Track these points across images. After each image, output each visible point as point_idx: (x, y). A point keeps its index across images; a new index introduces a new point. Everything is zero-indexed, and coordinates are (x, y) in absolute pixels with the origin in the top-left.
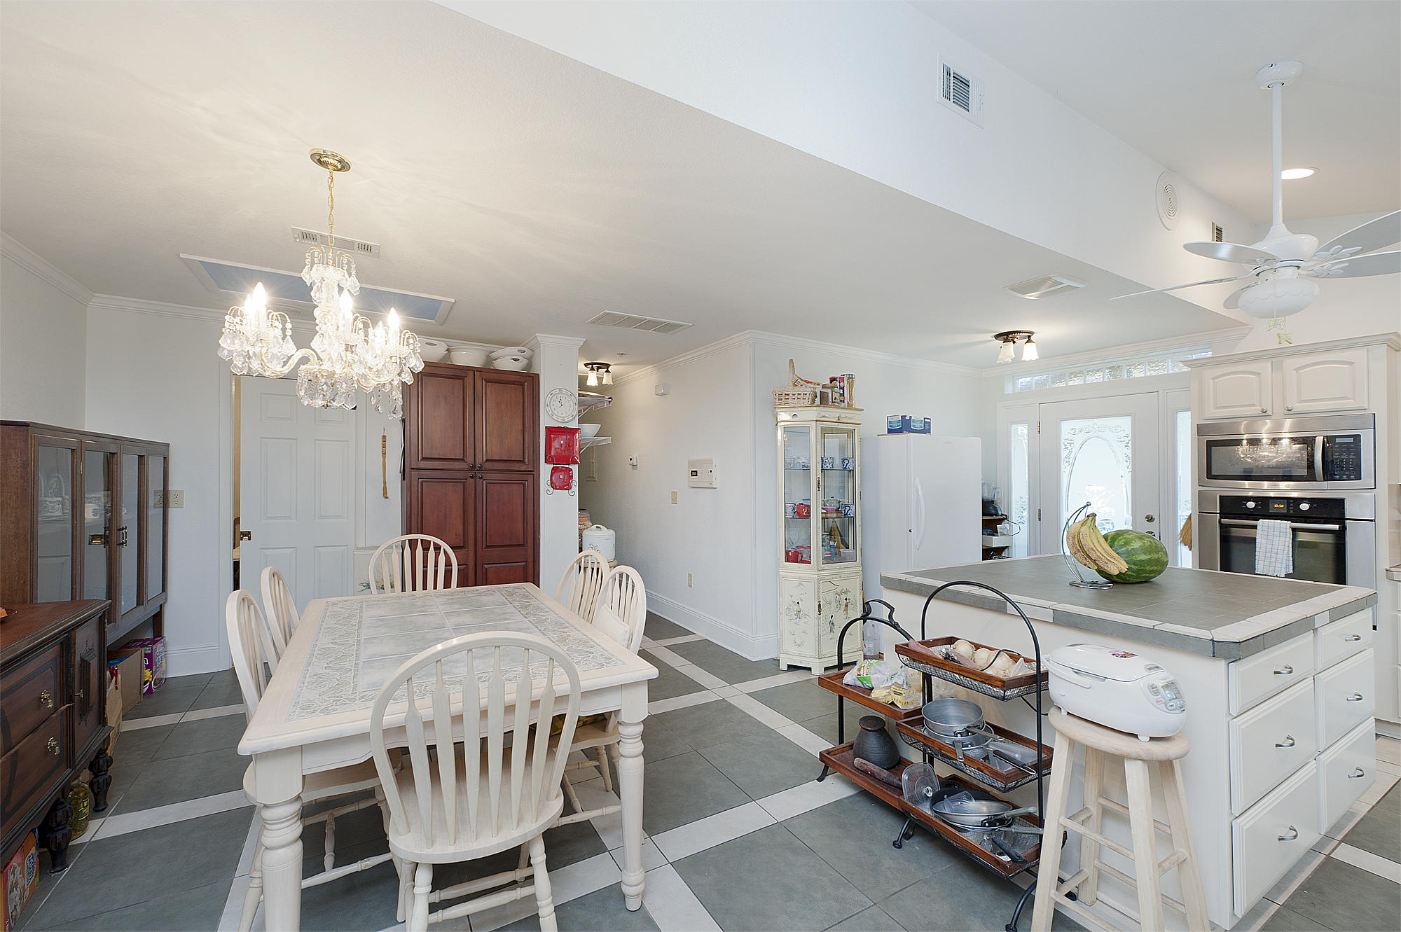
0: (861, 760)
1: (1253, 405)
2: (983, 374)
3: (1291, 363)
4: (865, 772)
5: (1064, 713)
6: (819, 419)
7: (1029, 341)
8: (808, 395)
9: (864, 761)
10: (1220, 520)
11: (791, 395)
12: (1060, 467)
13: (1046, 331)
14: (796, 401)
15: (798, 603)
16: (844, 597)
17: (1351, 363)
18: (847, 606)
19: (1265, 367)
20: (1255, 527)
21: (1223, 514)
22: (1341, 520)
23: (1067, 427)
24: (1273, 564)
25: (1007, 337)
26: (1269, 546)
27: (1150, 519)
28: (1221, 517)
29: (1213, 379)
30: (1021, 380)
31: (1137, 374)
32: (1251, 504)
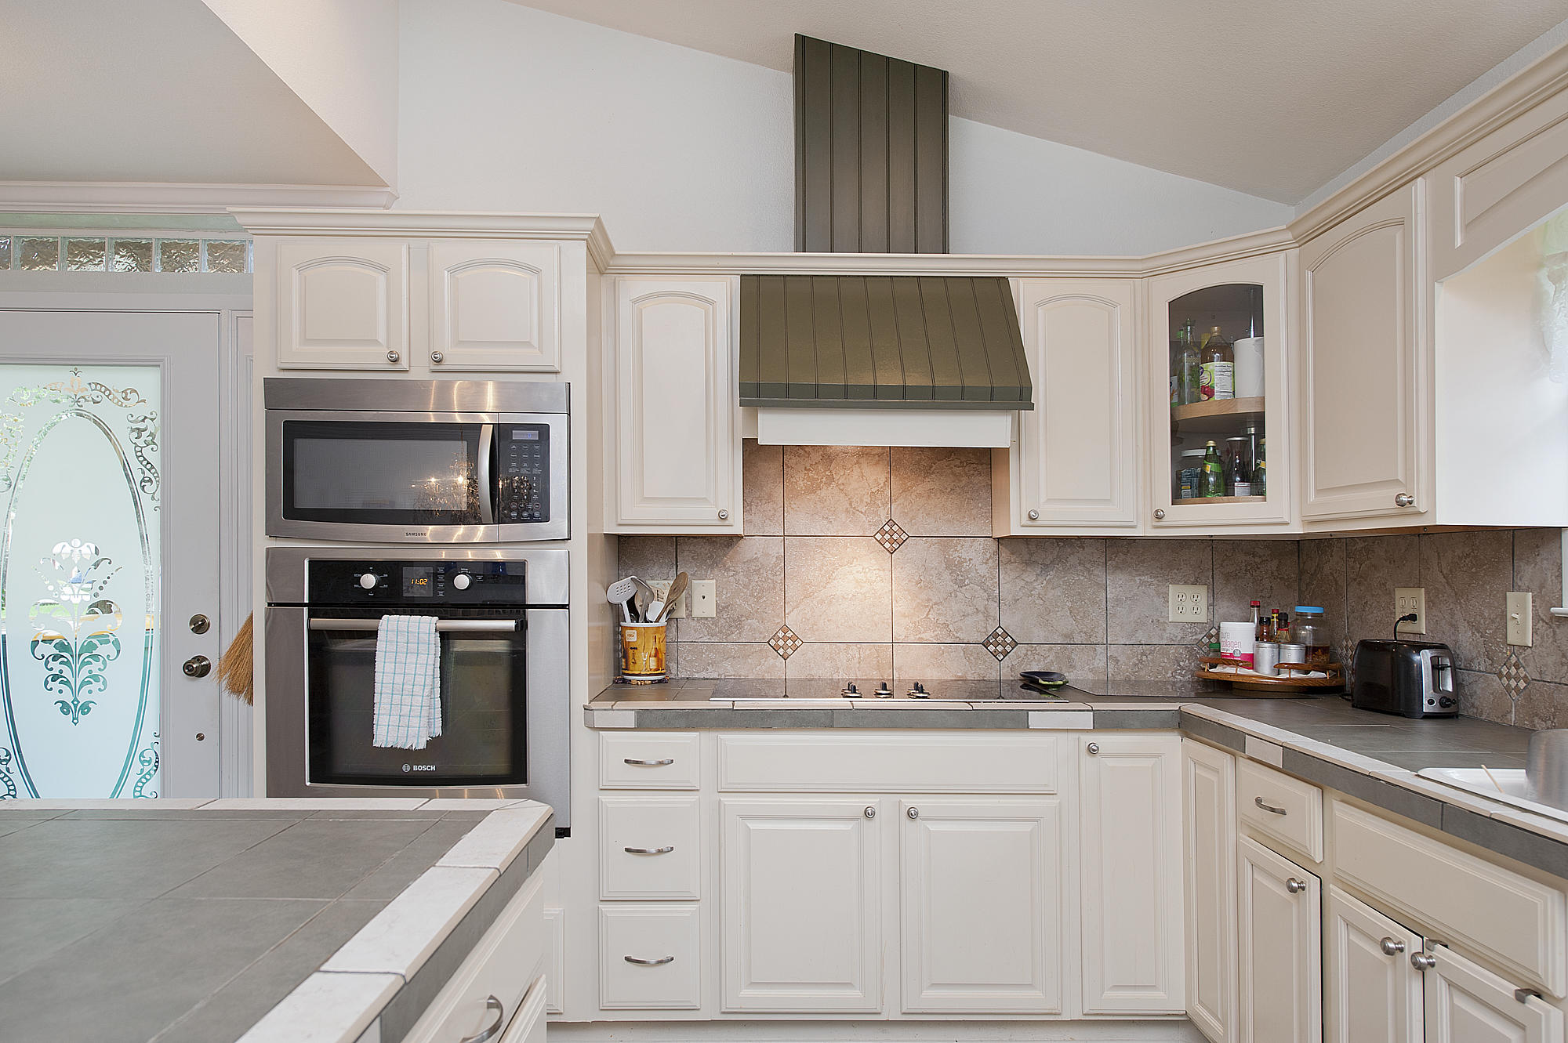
3: (441, 254)
10: (311, 624)
17: (536, 273)
19: (397, 255)
20: (373, 634)
21: (317, 608)
22: (518, 608)
24: (404, 721)
26: (399, 679)
28: (311, 615)
29: (302, 271)
32: (369, 581)
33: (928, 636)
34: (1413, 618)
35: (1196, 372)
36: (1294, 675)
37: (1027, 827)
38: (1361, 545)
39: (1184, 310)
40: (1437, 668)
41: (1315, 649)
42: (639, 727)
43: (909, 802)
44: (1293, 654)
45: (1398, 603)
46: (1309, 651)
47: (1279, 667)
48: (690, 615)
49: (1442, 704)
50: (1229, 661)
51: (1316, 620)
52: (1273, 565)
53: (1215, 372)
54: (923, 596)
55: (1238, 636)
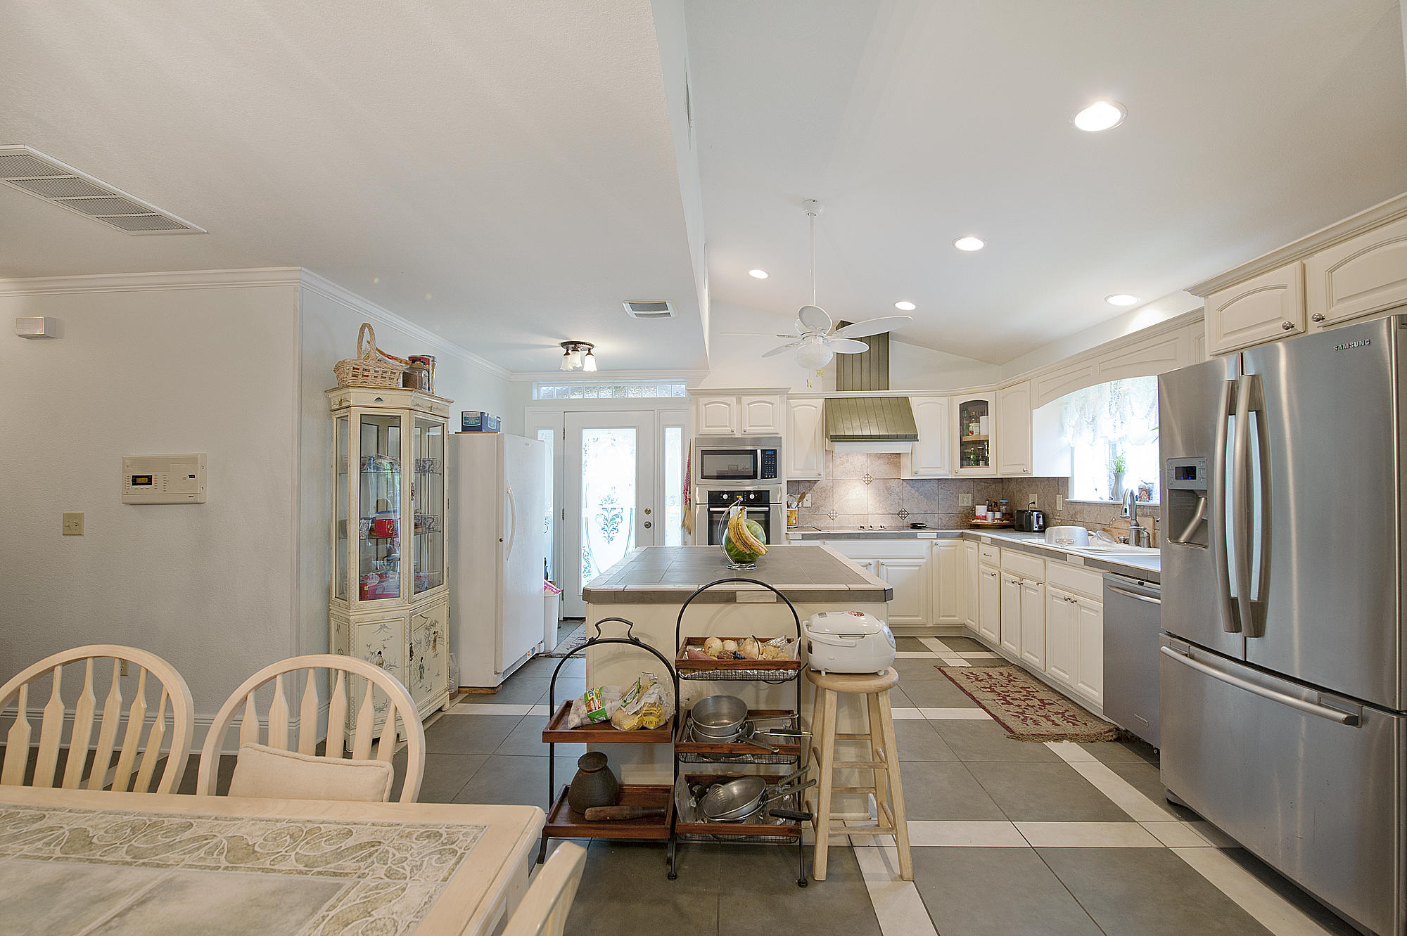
0: (593, 809)
1: (726, 426)
2: (513, 377)
3: (745, 399)
4: (602, 821)
5: (823, 673)
6: (413, 407)
7: (589, 353)
8: (397, 374)
9: (598, 809)
10: (709, 510)
11: (372, 372)
12: (581, 470)
13: (605, 347)
14: (379, 380)
15: (380, 653)
16: (432, 630)
17: (772, 404)
18: (435, 641)
19: (732, 400)
20: (728, 512)
21: (710, 504)
22: (767, 504)
23: (588, 435)
25: (572, 346)
27: (648, 512)
28: (709, 507)
29: (705, 405)
30: (543, 388)
31: (631, 396)
32: (725, 497)
33: (879, 512)
34: (1034, 503)
35: (968, 426)
36: (999, 522)
37: (917, 568)
38: (1020, 480)
39: (964, 407)
40: (1038, 517)
41: (1005, 514)
42: (802, 539)
43: (881, 561)
44: (998, 515)
45: (1030, 498)
46: (1003, 514)
47: (994, 519)
48: (803, 506)
49: (1039, 528)
50: (978, 518)
51: (1006, 504)
52: (994, 486)
53: (973, 426)
54: (878, 499)
55: (981, 510)
